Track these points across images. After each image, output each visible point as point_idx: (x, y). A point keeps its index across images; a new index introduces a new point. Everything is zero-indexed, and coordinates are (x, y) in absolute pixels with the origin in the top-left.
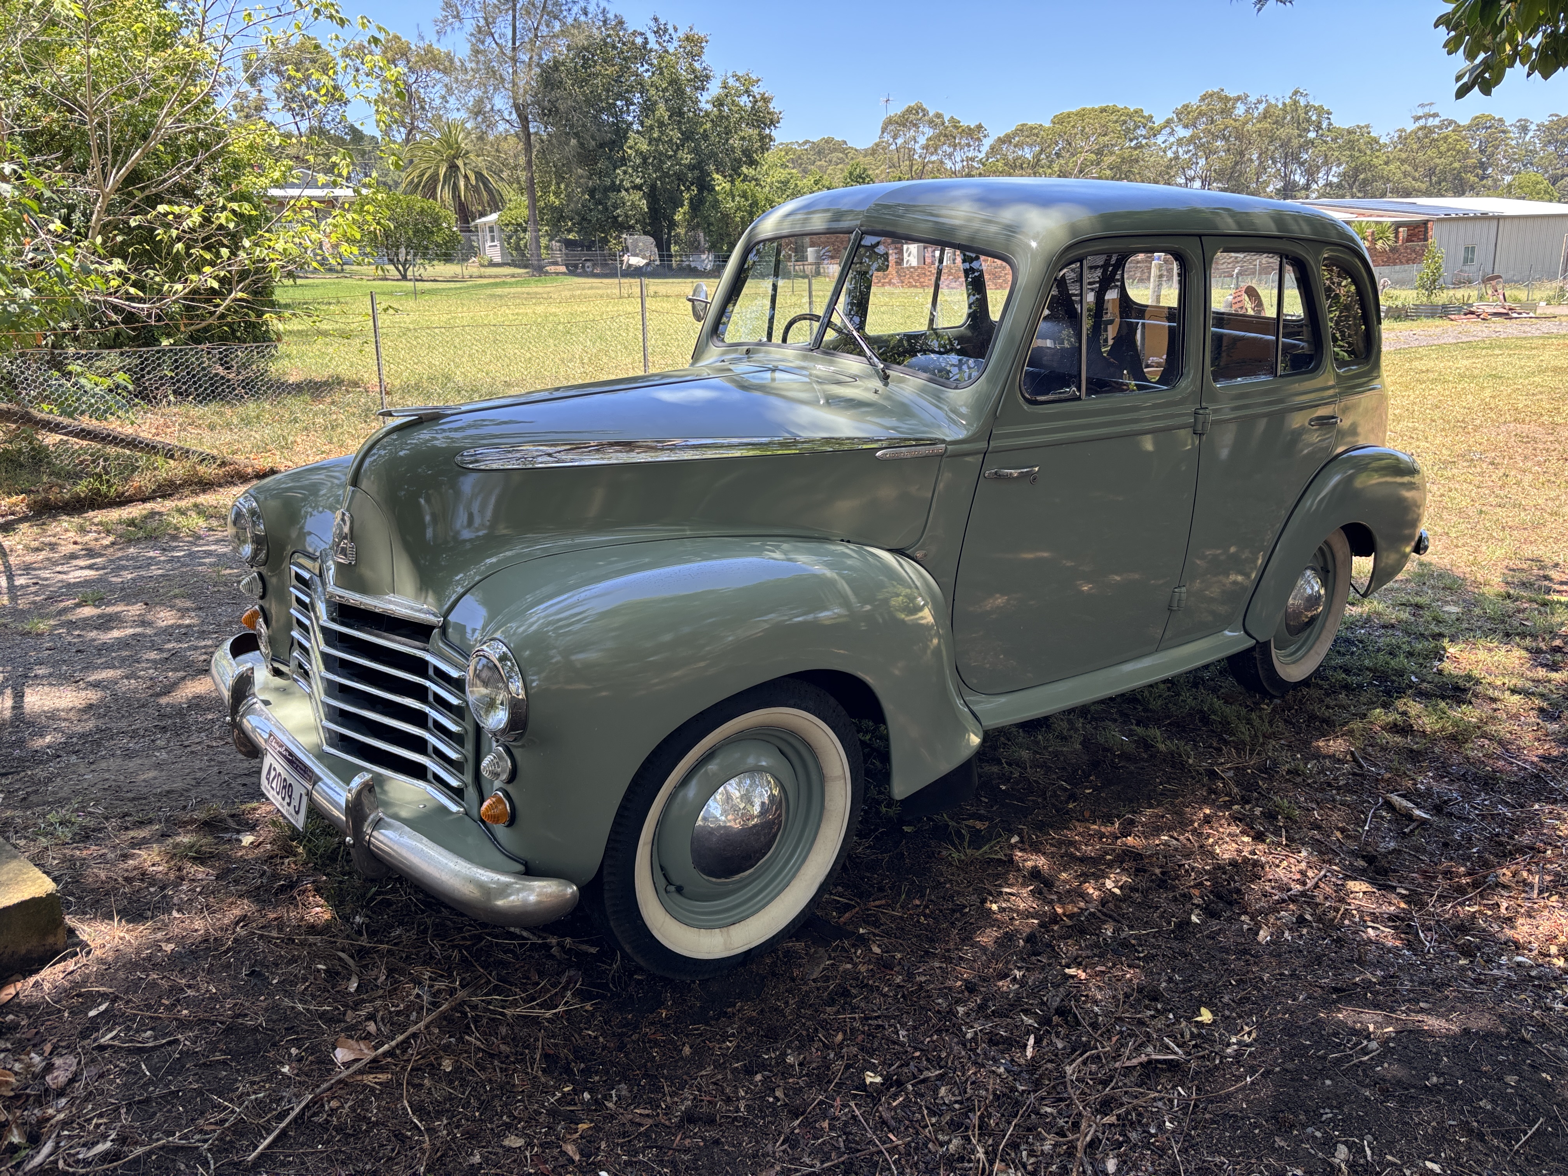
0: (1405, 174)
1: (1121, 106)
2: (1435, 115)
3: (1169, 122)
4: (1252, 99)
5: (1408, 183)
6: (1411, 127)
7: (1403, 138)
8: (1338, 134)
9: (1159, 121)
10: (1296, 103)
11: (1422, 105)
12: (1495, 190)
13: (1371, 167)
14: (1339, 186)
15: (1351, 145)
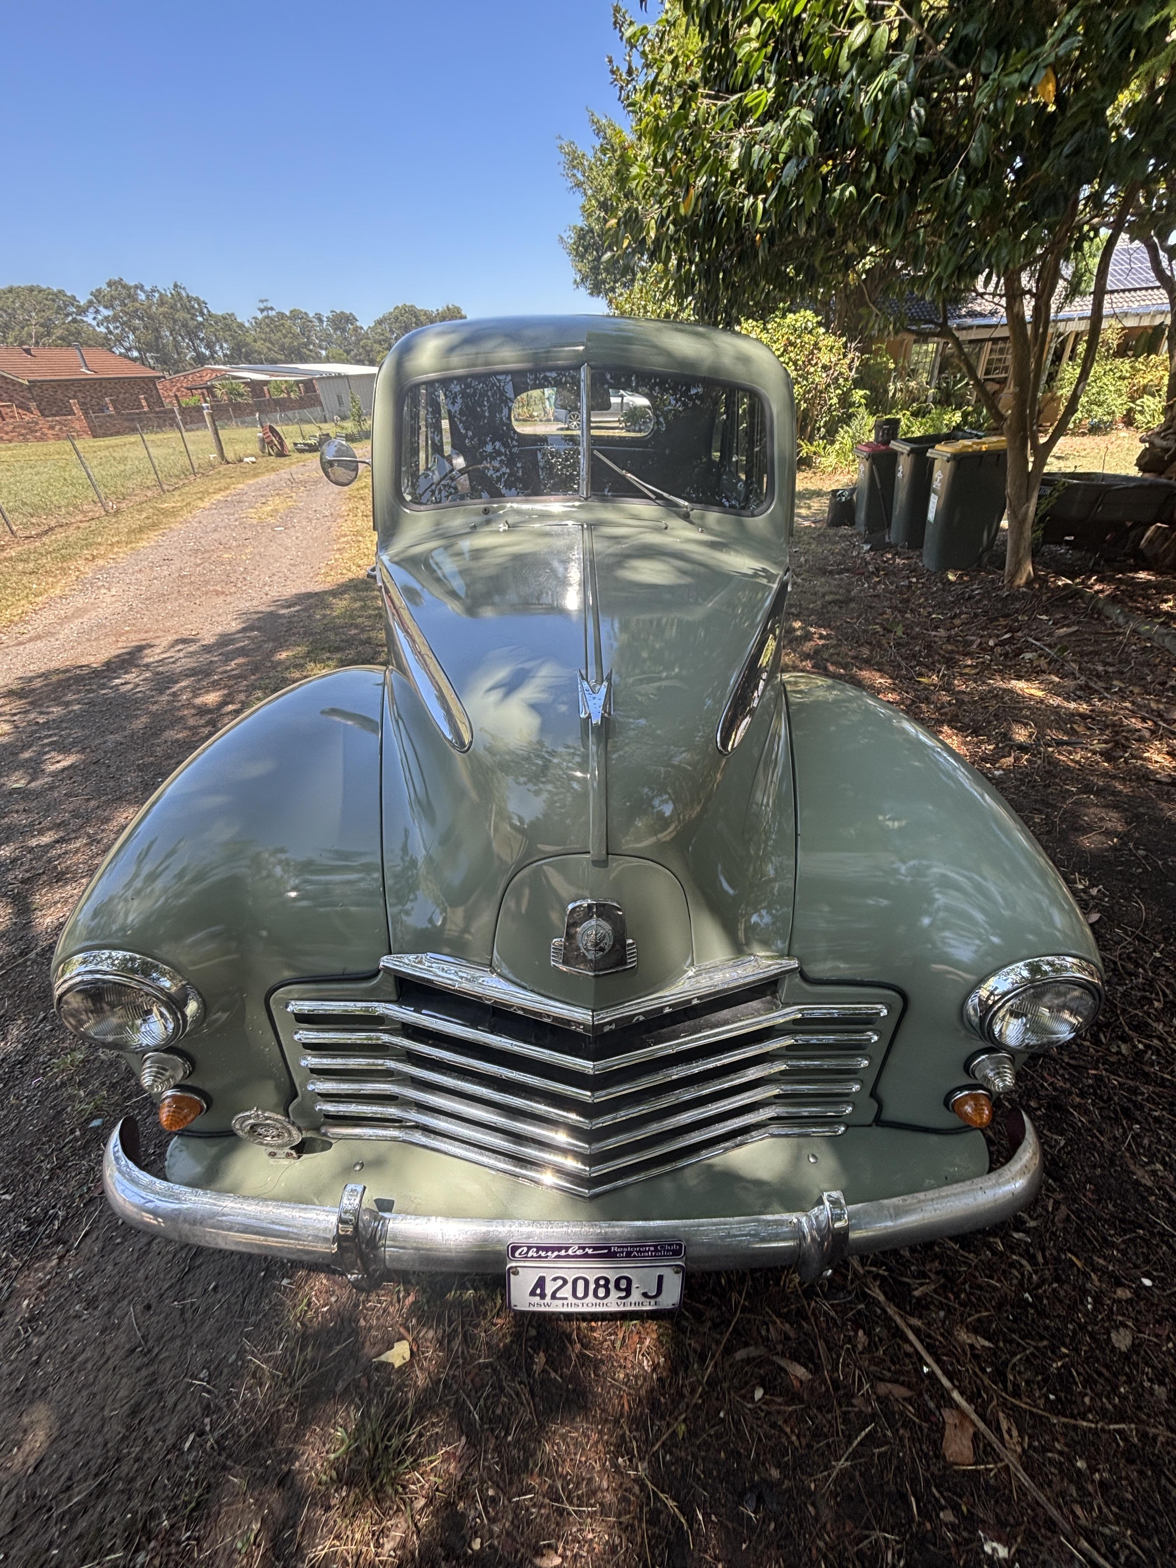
0: (270, 349)
1: (44, 287)
2: (272, 309)
3: (90, 303)
4: (148, 288)
5: (273, 355)
6: (260, 316)
7: (258, 324)
8: (217, 319)
9: (83, 302)
10: (179, 294)
11: (262, 301)
12: (318, 360)
13: (247, 344)
14: (232, 356)
15: (228, 327)
